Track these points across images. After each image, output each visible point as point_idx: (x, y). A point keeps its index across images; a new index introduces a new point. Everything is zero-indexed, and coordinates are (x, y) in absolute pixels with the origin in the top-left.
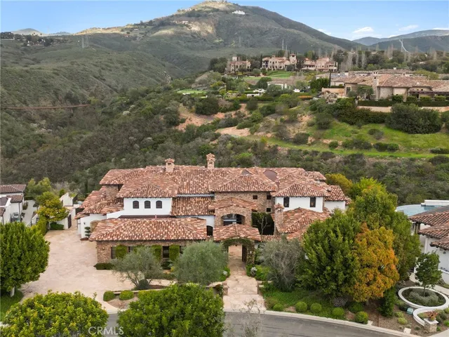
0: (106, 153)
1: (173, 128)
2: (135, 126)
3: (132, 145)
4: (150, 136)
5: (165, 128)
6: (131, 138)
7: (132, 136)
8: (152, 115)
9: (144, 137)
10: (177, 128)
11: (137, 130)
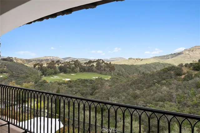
0: (141, 87)
1: (179, 77)
2: (158, 75)
3: (154, 84)
4: (165, 80)
5: (174, 76)
6: (155, 80)
7: (155, 79)
8: (167, 70)
9: (161, 80)
10: (181, 77)
11: (158, 77)
